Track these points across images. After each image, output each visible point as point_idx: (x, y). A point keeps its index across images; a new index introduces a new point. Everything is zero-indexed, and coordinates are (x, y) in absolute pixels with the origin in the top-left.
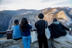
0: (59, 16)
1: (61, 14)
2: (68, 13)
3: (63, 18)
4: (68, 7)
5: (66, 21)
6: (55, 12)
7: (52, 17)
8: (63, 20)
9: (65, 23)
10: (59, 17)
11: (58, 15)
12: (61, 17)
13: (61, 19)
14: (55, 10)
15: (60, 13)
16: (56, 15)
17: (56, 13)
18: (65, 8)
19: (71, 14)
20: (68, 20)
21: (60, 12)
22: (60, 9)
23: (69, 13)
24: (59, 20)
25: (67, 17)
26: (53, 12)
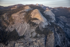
0: (33, 15)
1: (35, 13)
3: (38, 18)
4: (42, 5)
5: (42, 22)
6: (27, 11)
7: (23, 17)
8: (38, 21)
11: (31, 14)
12: (35, 17)
13: (36, 19)
14: (28, 8)
15: (33, 12)
16: (29, 14)
17: (29, 12)
18: (39, 6)
19: (46, 14)
20: (43, 21)
21: (34, 11)
22: (33, 7)
23: (44, 12)
24: (33, 21)
25: (42, 18)
26: (26, 11)
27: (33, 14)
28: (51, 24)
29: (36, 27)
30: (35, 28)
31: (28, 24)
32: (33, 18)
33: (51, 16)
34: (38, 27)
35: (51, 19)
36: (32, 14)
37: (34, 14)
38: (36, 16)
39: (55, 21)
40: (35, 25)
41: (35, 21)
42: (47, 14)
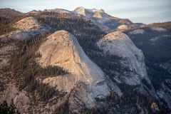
0: (44, 56)
1: (55, 47)
2: (95, 40)
3: (65, 66)
6: (25, 37)
8: (66, 78)
9: (75, 93)
10: (43, 62)
11: (40, 50)
12: (53, 64)
15: (48, 42)
16: (29, 52)
19: (105, 50)
20: (89, 81)
21: (52, 38)
23: (99, 43)
24: (46, 81)
25: (84, 65)
26: (18, 37)
27: (47, 51)
28: (123, 90)
29: (58, 104)
30: (53, 108)
31: (23, 94)
32: (44, 65)
33: (126, 59)
34: (67, 104)
35: (127, 69)
36: (44, 50)
37: (50, 48)
38: (59, 59)
39: (144, 81)
40: (51, 96)
41: (52, 81)
42: (112, 52)
